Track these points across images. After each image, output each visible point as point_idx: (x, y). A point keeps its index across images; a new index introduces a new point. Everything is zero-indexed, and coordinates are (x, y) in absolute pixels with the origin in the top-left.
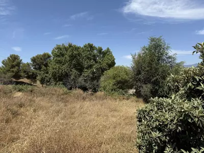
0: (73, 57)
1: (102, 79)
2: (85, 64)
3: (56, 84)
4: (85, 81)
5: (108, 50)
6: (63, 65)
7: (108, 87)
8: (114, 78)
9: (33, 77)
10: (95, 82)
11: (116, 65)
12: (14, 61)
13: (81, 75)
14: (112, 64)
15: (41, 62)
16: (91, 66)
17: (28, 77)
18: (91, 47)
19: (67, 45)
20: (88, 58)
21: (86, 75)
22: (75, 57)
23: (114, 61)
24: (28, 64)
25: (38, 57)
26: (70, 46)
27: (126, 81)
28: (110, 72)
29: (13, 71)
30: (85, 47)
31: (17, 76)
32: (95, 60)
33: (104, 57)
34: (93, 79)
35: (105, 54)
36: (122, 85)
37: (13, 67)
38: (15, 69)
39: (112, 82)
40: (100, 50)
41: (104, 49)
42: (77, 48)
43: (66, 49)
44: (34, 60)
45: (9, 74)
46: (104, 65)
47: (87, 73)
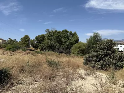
0: (57, 37)
1: (72, 48)
2: (63, 40)
3: (49, 51)
4: (63, 49)
5: (75, 33)
6: (52, 41)
7: (75, 53)
8: (78, 48)
9: (36, 47)
10: (68, 50)
11: (79, 41)
12: (26, 39)
13: (61, 46)
14: (77, 41)
15: (40, 39)
16: (66, 42)
17: (33, 47)
18: (66, 31)
19: (54, 31)
20: (65, 37)
21: (64, 46)
22: (58, 37)
23: (78, 39)
24: (34, 40)
25: (39, 37)
26: (56, 31)
27: (84, 50)
28: (76, 45)
29: (26, 44)
30: (63, 31)
31: (28, 46)
32: (68, 38)
33: (72, 37)
34: (67, 48)
35: (74, 35)
36: (82, 52)
37: (26, 41)
38: (27, 43)
39: (77, 50)
40: (71, 33)
41: (73, 32)
42: (59, 32)
43: (54, 33)
44: (36, 38)
46: (73, 41)
47: (64, 45)
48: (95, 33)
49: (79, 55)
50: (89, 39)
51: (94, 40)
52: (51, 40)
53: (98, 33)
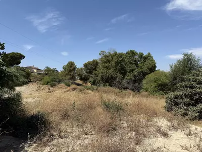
0: (118, 63)
1: (144, 81)
2: (128, 68)
3: (104, 85)
4: (128, 83)
5: (149, 55)
6: (110, 69)
7: (149, 90)
8: (155, 82)
9: (85, 79)
10: (137, 84)
11: (156, 69)
12: (71, 67)
13: (124, 78)
14: (153, 69)
15: (91, 67)
16: (132, 71)
17: (81, 79)
18: (133, 53)
19: (112, 53)
20: (131, 63)
21: (129, 78)
22: (120, 63)
23: (155, 65)
24: (81, 69)
25: (89, 63)
26: (116, 54)
27: (166, 85)
28: (151, 76)
29: (70, 75)
30: (127, 53)
31: (73, 78)
32: (137, 65)
33: (145, 61)
34: (135, 82)
35: (147, 58)
36: (163, 88)
37: (70, 71)
38: (72, 73)
39: (154, 85)
40: (141, 56)
41: (145, 54)
42: (121, 55)
43: (112, 57)
44: (86, 65)
45: (68, 77)
46: (145, 69)
47: (129, 76)
48: (186, 55)
49: (157, 94)
50: (176, 66)
51: (185, 66)
52: (107, 68)
53: (191, 55)
